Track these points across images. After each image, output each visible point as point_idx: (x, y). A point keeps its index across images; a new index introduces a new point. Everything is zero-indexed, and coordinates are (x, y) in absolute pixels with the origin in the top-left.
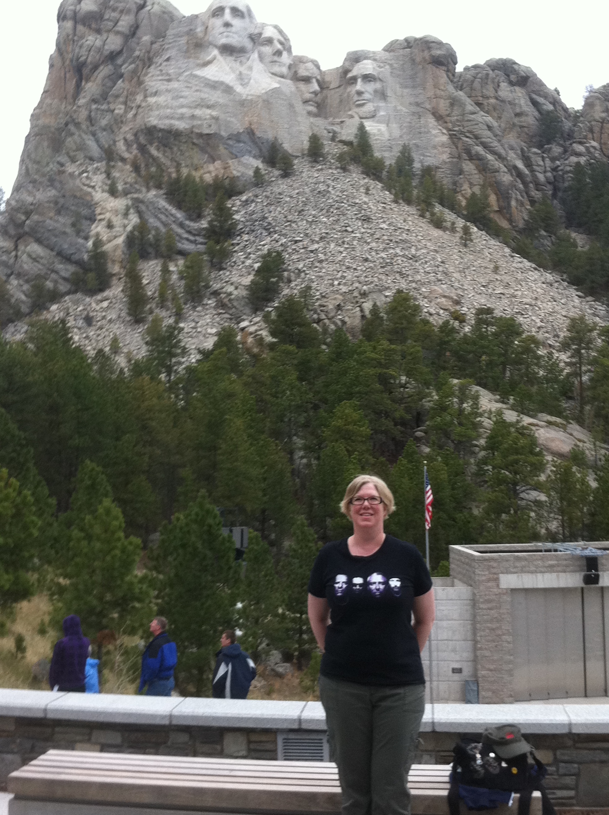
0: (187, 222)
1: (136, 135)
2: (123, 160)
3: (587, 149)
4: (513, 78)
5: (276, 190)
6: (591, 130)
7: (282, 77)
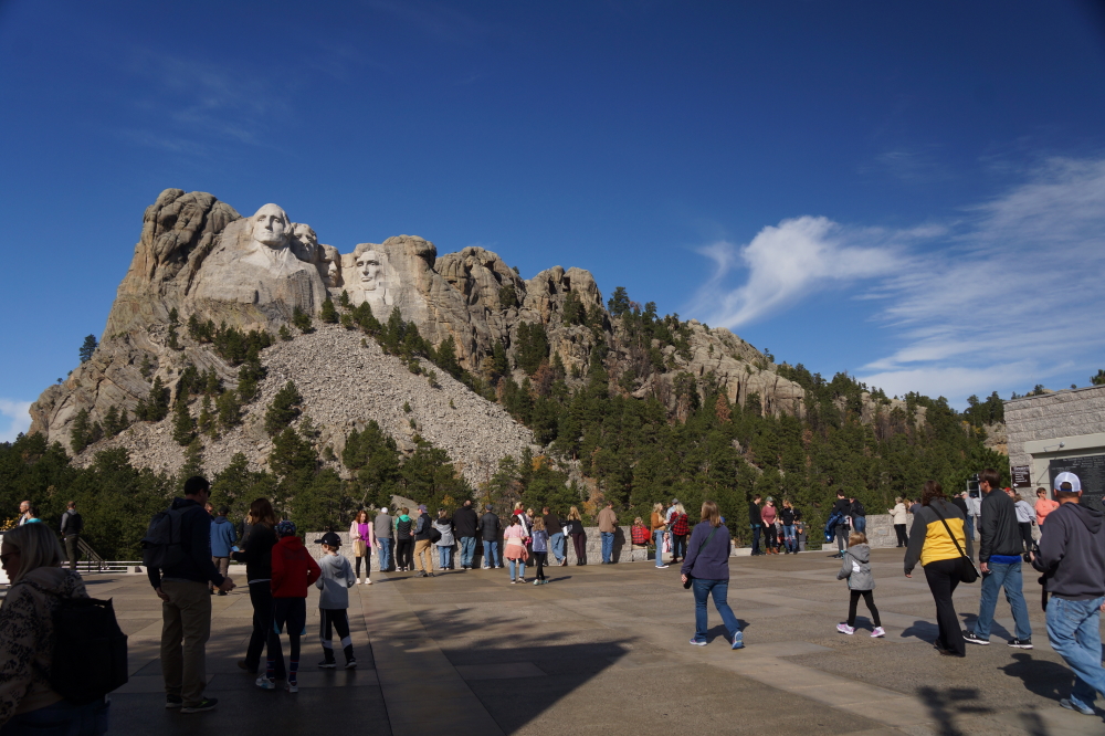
0: (227, 368)
1: (194, 303)
2: (183, 320)
5: (296, 343)
6: (534, 302)
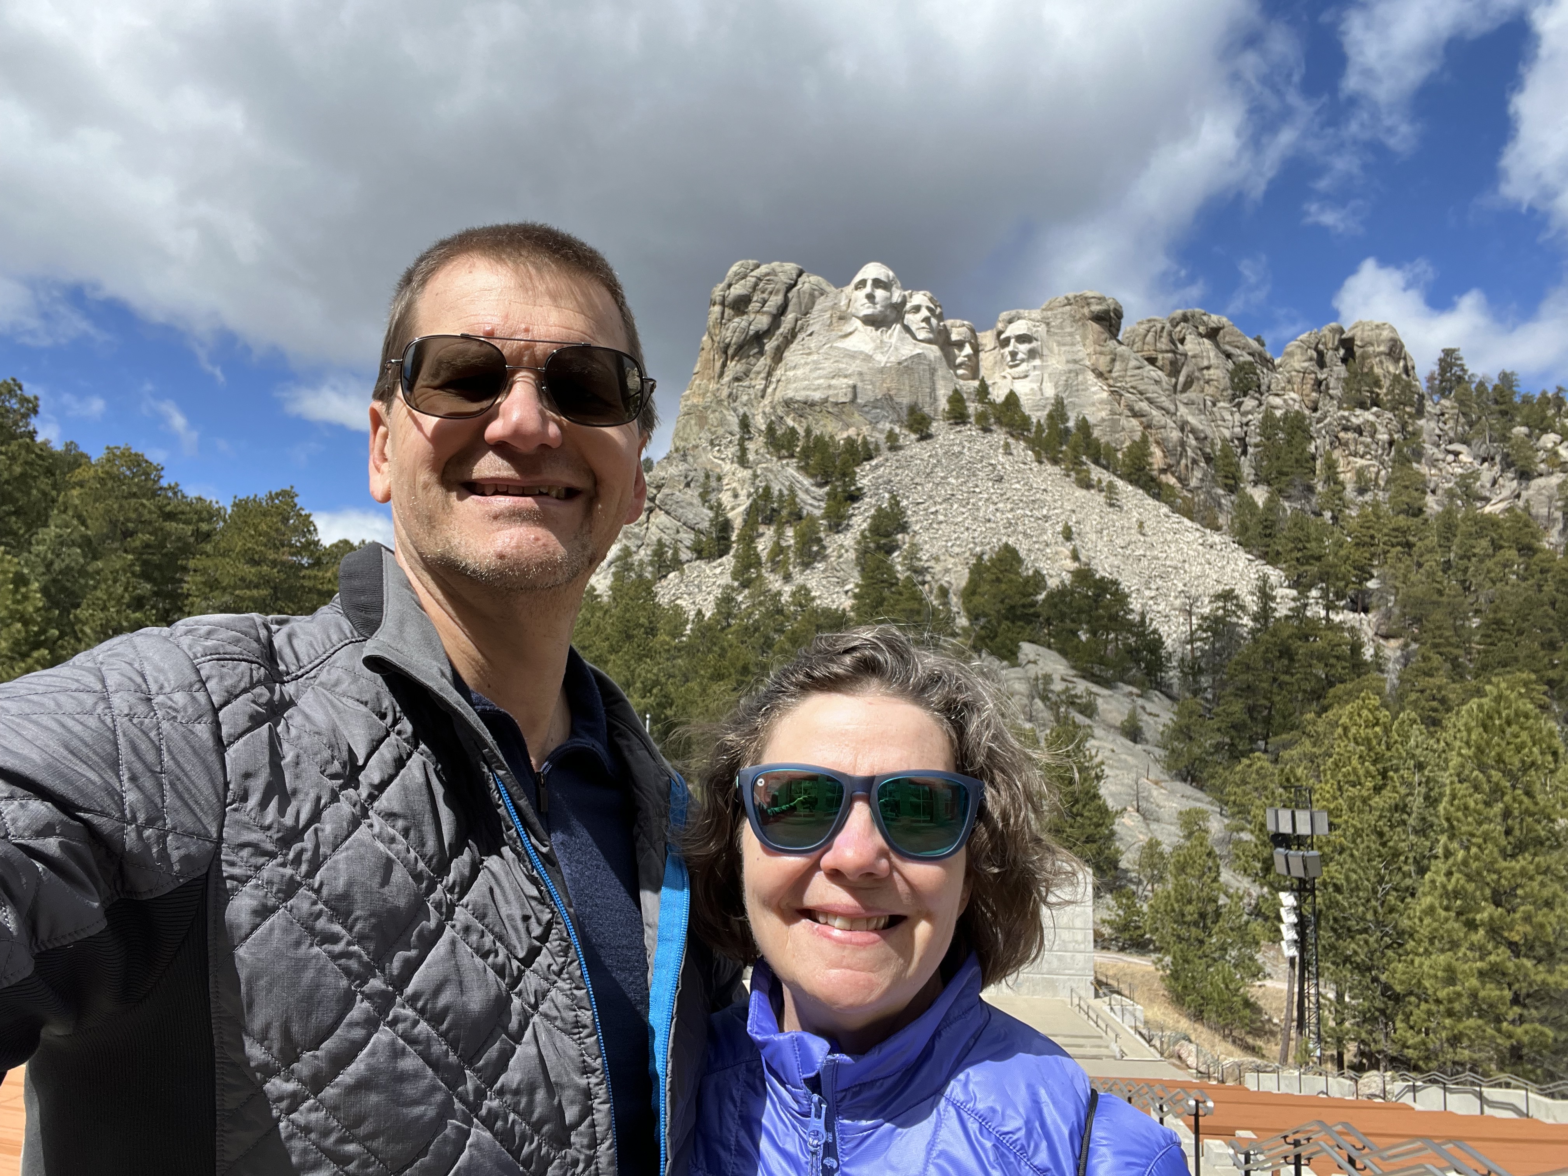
0: (813, 489)
2: (758, 430)
3: (1285, 401)
4: (1202, 329)
5: (909, 453)
6: (1290, 381)
7: (929, 341)
